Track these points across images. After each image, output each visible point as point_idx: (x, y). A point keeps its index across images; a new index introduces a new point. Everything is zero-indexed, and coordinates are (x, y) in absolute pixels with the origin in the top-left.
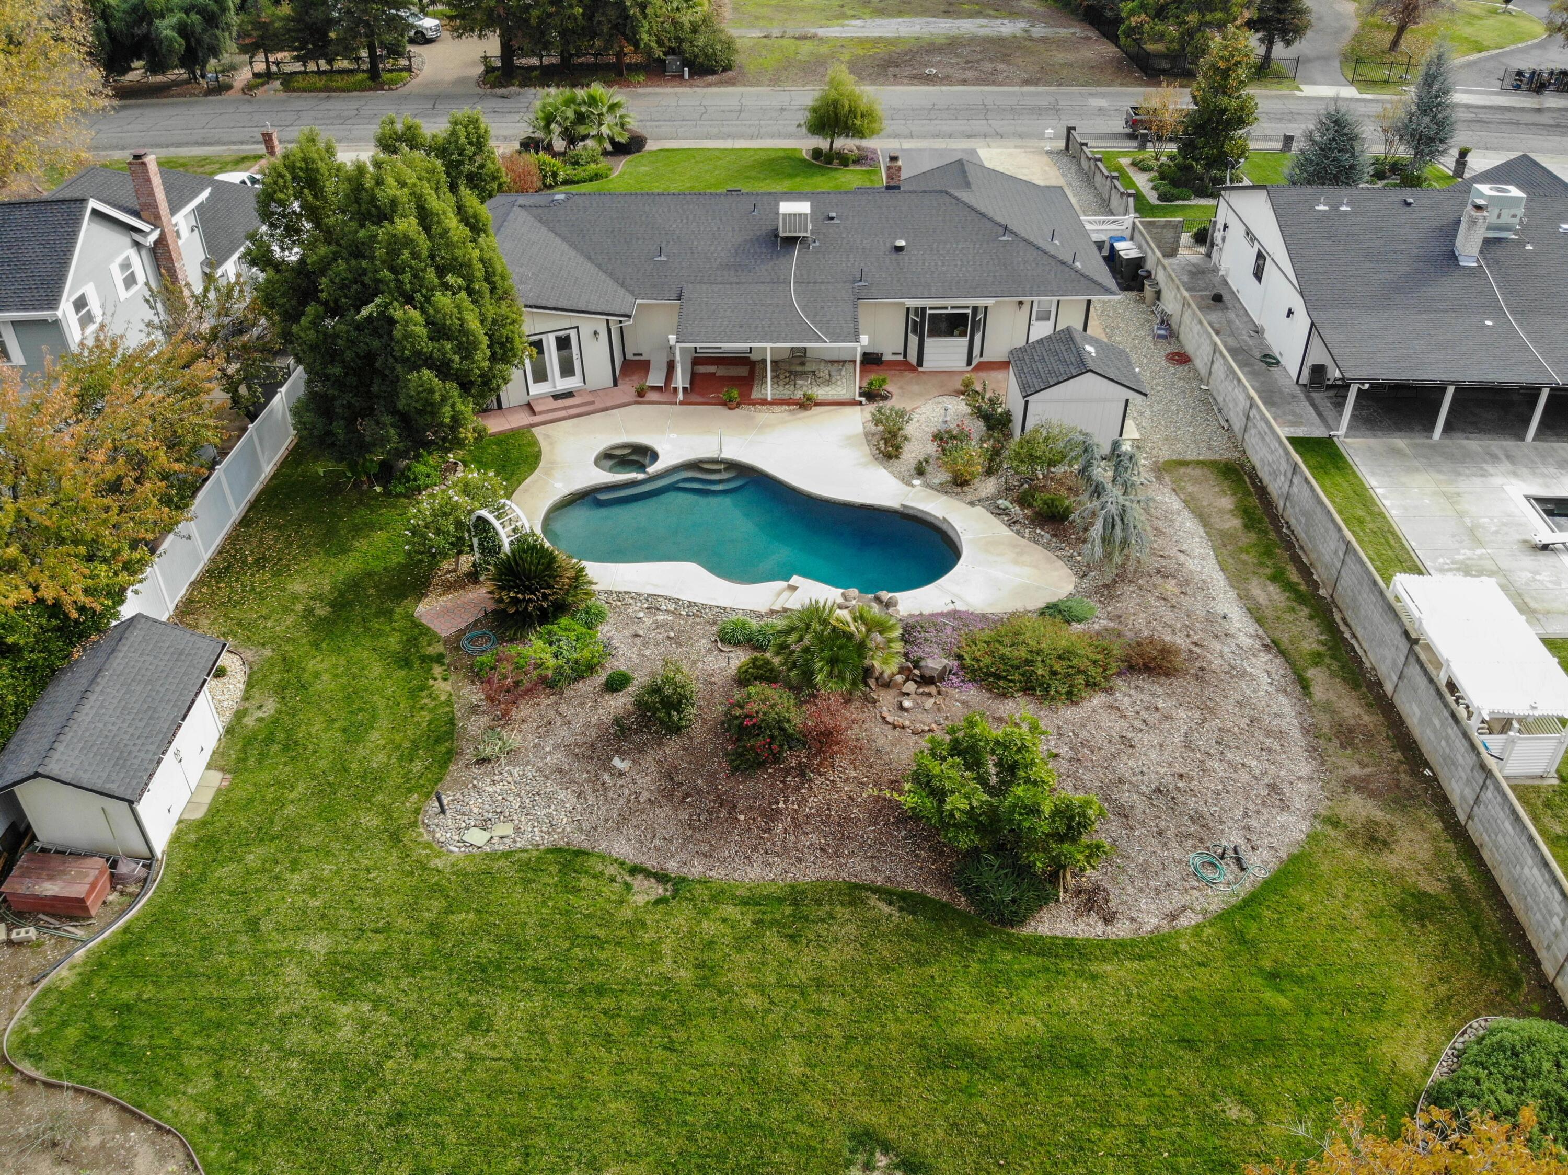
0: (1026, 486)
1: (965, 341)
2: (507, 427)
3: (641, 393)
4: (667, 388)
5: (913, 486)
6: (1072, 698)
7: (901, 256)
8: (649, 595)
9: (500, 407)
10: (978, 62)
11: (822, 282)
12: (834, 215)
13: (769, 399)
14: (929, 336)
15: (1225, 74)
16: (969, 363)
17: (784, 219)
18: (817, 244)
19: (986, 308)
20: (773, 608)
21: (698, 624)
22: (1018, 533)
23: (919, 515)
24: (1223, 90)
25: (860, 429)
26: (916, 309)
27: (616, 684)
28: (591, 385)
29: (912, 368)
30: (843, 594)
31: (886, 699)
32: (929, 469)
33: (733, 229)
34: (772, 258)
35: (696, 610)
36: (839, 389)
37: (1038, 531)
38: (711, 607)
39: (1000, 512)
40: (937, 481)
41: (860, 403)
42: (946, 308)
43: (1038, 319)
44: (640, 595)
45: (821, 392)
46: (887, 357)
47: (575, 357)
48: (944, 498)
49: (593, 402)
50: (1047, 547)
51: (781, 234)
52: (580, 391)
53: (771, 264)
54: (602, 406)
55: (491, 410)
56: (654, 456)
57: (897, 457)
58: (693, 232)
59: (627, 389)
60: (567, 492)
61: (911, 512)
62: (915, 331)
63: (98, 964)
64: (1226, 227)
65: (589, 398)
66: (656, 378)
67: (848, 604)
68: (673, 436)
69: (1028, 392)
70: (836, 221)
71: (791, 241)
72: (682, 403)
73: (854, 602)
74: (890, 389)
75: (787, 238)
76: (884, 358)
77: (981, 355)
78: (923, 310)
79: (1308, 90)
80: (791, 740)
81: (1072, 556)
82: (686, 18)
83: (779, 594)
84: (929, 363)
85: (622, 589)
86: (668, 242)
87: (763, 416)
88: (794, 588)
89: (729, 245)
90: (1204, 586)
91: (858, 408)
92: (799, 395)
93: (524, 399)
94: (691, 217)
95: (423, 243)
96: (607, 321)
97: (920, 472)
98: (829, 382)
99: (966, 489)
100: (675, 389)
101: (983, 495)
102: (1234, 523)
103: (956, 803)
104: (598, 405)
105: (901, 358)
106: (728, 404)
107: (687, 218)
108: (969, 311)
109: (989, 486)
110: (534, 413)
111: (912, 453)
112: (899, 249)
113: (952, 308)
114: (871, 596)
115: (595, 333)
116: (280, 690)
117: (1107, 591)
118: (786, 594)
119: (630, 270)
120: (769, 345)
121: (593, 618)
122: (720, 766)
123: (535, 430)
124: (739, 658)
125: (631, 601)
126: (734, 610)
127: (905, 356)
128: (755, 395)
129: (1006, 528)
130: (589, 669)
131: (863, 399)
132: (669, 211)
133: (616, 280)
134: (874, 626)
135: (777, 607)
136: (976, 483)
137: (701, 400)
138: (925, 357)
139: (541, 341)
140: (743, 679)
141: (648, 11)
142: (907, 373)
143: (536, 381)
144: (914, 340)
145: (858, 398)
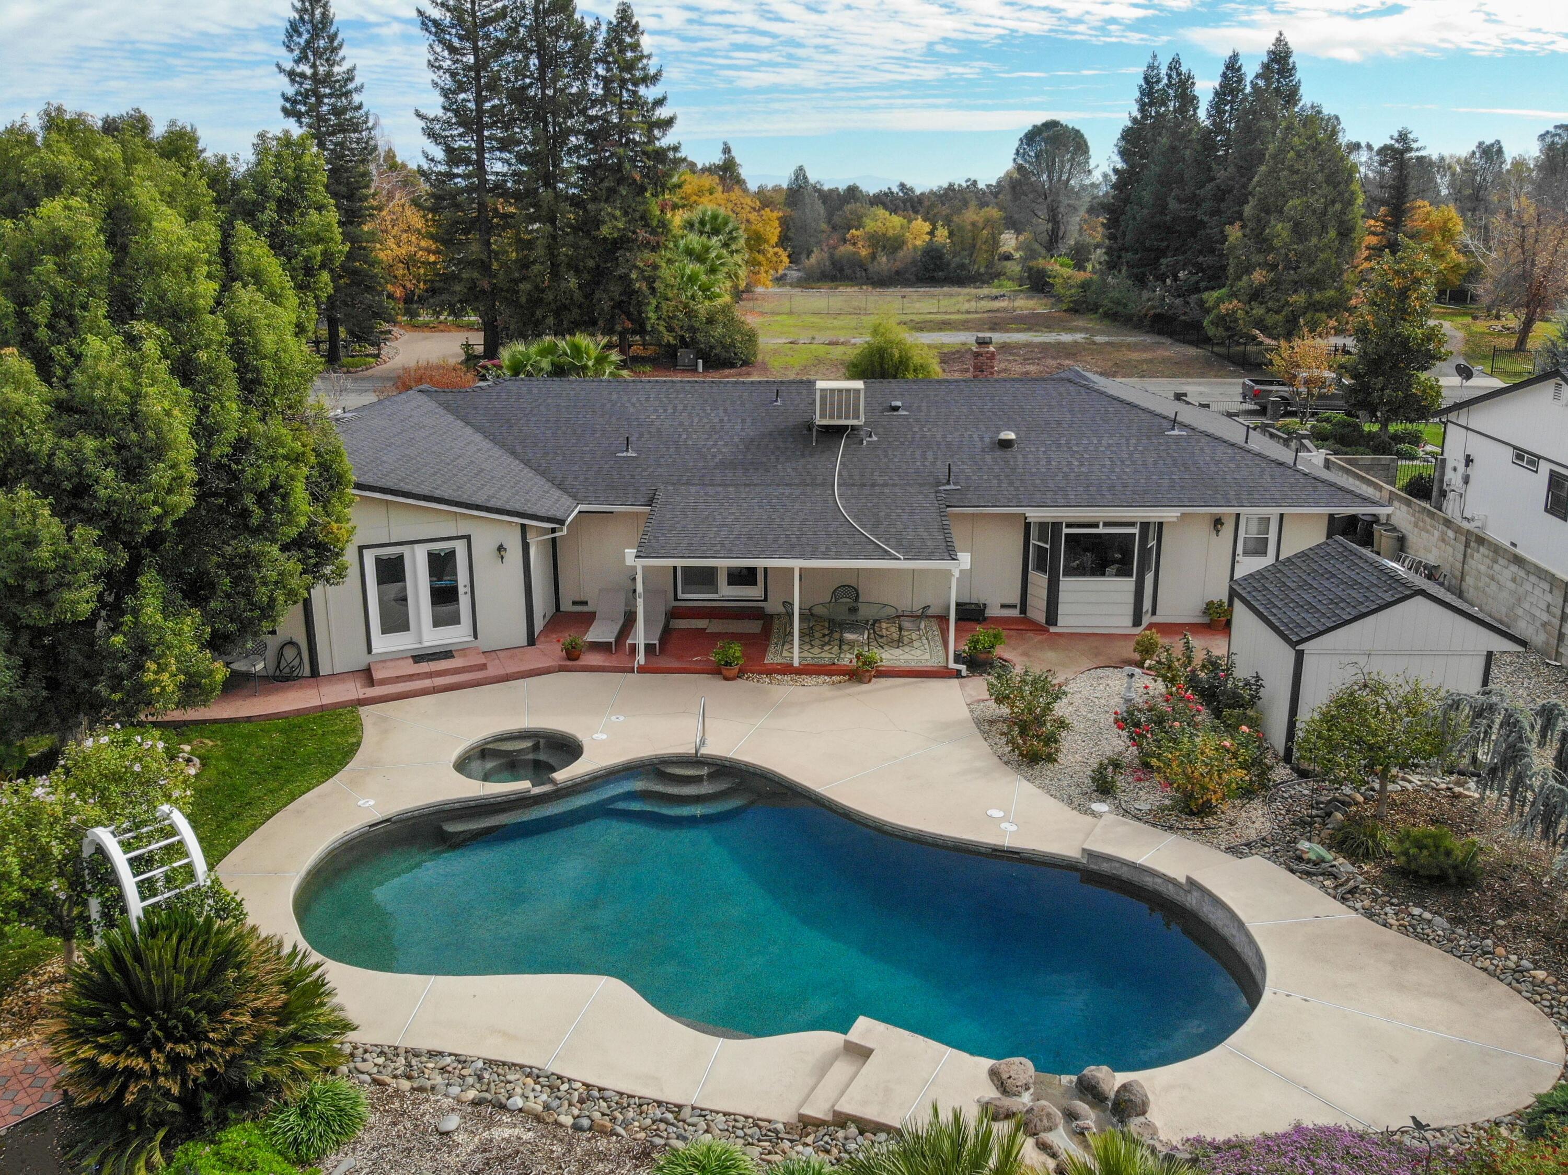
0: (1339, 816)
1: (1127, 584)
2: (316, 702)
3: (572, 654)
4: (618, 647)
5: (1094, 814)
7: (1008, 454)
8: (489, 1063)
9: (315, 673)
10: (1039, 359)
11: (886, 485)
12: (899, 404)
13: (796, 663)
14: (1064, 575)
15: (1403, 294)
16: (1137, 622)
17: (823, 398)
18: (875, 438)
19: (1161, 524)
20: (808, 1111)
21: (602, 1157)
22: (1369, 914)
23: (1125, 873)
24: (1403, 313)
25: (964, 713)
26: (1043, 526)
28: (487, 641)
29: (1038, 628)
30: (994, 1074)
32: (1121, 781)
33: (743, 421)
34: (803, 456)
35: (599, 1114)
36: (918, 652)
37: (1416, 911)
38: (642, 1104)
40: (1145, 807)
41: (958, 674)
42: (1096, 525)
43: (1246, 553)
44: (462, 1061)
45: (888, 657)
46: (994, 611)
47: (461, 590)
48: (1171, 839)
49: (483, 667)
50: (1450, 947)
51: (819, 421)
52: (464, 651)
53: (802, 461)
54: (502, 672)
55: (298, 678)
57: (1051, 759)
58: (681, 424)
59: (550, 649)
60: (378, 816)
61: (1105, 867)
62: (1040, 567)
64: (1469, 460)
65: (481, 660)
66: (601, 633)
67: (1009, 1103)
68: (618, 719)
70: (901, 412)
71: (833, 433)
72: (642, 670)
73: (1026, 1098)
74: (1006, 656)
75: (827, 428)
76: (989, 613)
77: (1154, 613)
78: (1057, 526)
81: (1518, 970)
82: (703, 308)
83: (822, 1069)
84: (1067, 620)
85: (424, 1044)
86: (641, 435)
87: (785, 689)
88: (861, 1053)
89: (736, 439)
91: (955, 682)
92: (848, 659)
93: (362, 660)
94: (680, 407)
96: (523, 526)
97: (1104, 787)
98: (899, 643)
99: (1210, 820)
100: (633, 648)
101: (1252, 834)
104: (491, 671)
105: (1015, 613)
106: (724, 672)
107: (675, 408)
108: (1136, 531)
110: (370, 681)
111: (1080, 751)
112: (1006, 444)
113: (1106, 524)
114: (1068, 1079)
115: (501, 548)
118: (842, 1069)
119: (576, 468)
120: (797, 564)
121: (314, 1130)
123: (363, 711)
125: (438, 1080)
126: (701, 1113)
127: (1023, 610)
128: (772, 658)
129: (1337, 904)
131: (963, 668)
132: (648, 399)
133: (552, 481)
135: (818, 1110)
136: (1228, 810)
137: (676, 664)
138: (1062, 609)
139: (401, 558)
141: (656, 285)
142: (1030, 634)
143: (385, 630)
144: (1039, 580)
145: (952, 665)
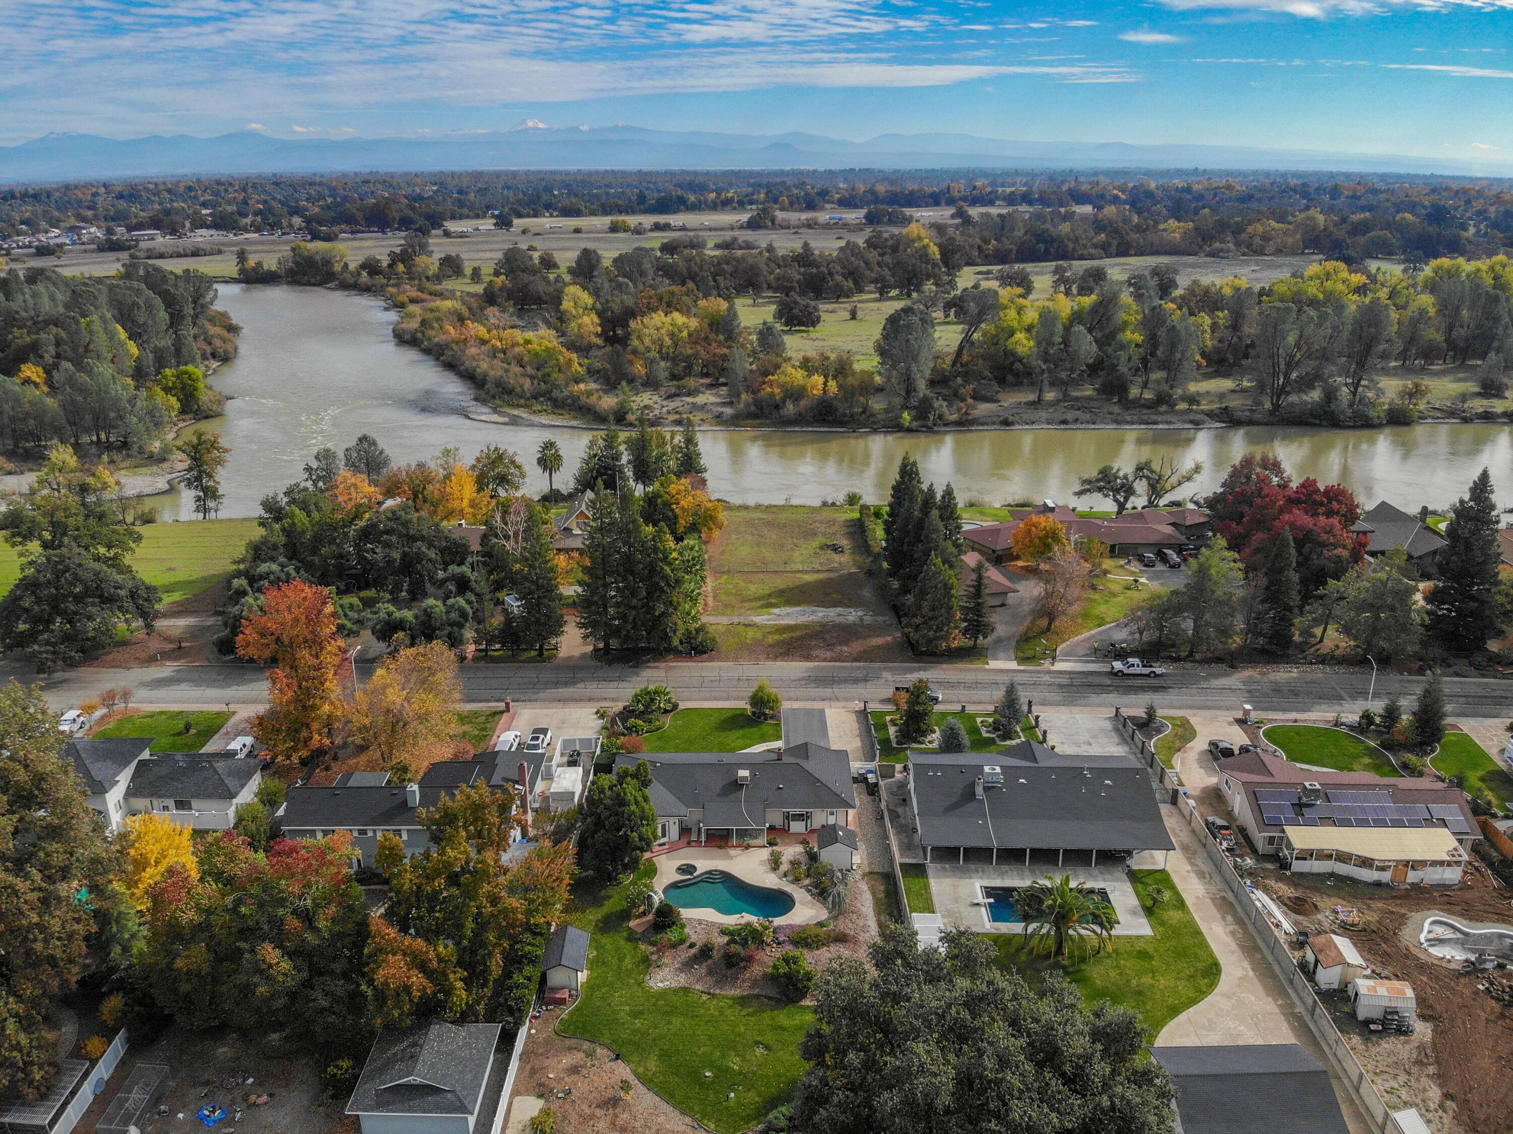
0: (817, 882)
1: (804, 823)
3: (689, 842)
4: (698, 842)
5: (783, 881)
6: (818, 948)
7: (781, 791)
8: (699, 918)
11: (753, 801)
12: (757, 773)
13: (735, 845)
14: (792, 821)
16: (806, 830)
18: (752, 786)
19: (811, 812)
21: (714, 927)
22: (813, 898)
25: (766, 857)
27: (692, 946)
28: (672, 840)
29: (785, 832)
31: (768, 949)
32: (788, 874)
33: (722, 779)
35: (713, 924)
36: (759, 841)
37: (820, 898)
38: (718, 922)
39: (809, 891)
40: (790, 879)
42: (797, 812)
43: (830, 815)
44: (696, 918)
45: (753, 842)
48: (792, 885)
49: (673, 847)
50: (821, 902)
52: (669, 843)
53: (735, 794)
54: (676, 848)
56: (695, 868)
57: (778, 869)
58: (707, 780)
59: (684, 840)
60: (669, 883)
61: (780, 890)
62: (787, 819)
63: (571, 1014)
65: (672, 845)
66: (694, 838)
67: (759, 921)
68: (702, 861)
69: (820, 848)
70: (758, 776)
72: (704, 847)
73: (761, 921)
74: (777, 841)
75: (741, 784)
76: (776, 829)
77: (811, 827)
79: (993, 664)
80: (742, 960)
81: (827, 906)
83: (738, 919)
84: (792, 830)
85: (690, 917)
86: (699, 785)
87: (732, 852)
88: (742, 917)
89: (720, 786)
90: (865, 917)
91: (766, 848)
92: (745, 843)
95: (638, 813)
96: (678, 817)
97: (785, 875)
98: (756, 838)
99: (799, 882)
100: (701, 841)
101: (805, 884)
102: (882, 895)
103: (781, 971)
105: (781, 829)
106: (720, 847)
107: (705, 774)
108: (805, 813)
109: (807, 882)
111: (784, 867)
112: (780, 789)
113: (799, 812)
114: (766, 919)
115: (675, 823)
116: (596, 948)
117: (835, 918)
118: (740, 918)
119: (687, 798)
120: (734, 826)
121: (683, 926)
122: (723, 966)
123: (654, 859)
124: (726, 939)
125: (694, 920)
126: (725, 923)
127: (783, 828)
128: (730, 844)
129: (810, 897)
130: (682, 941)
131: (768, 845)
132: (699, 771)
133: (682, 802)
134: (766, 928)
135: (738, 922)
136: (802, 880)
137: (710, 845)
138: (790, 829)
140: (728, 944)
142: (783, 834)
144: (786, 822)
145: (766, 844)
